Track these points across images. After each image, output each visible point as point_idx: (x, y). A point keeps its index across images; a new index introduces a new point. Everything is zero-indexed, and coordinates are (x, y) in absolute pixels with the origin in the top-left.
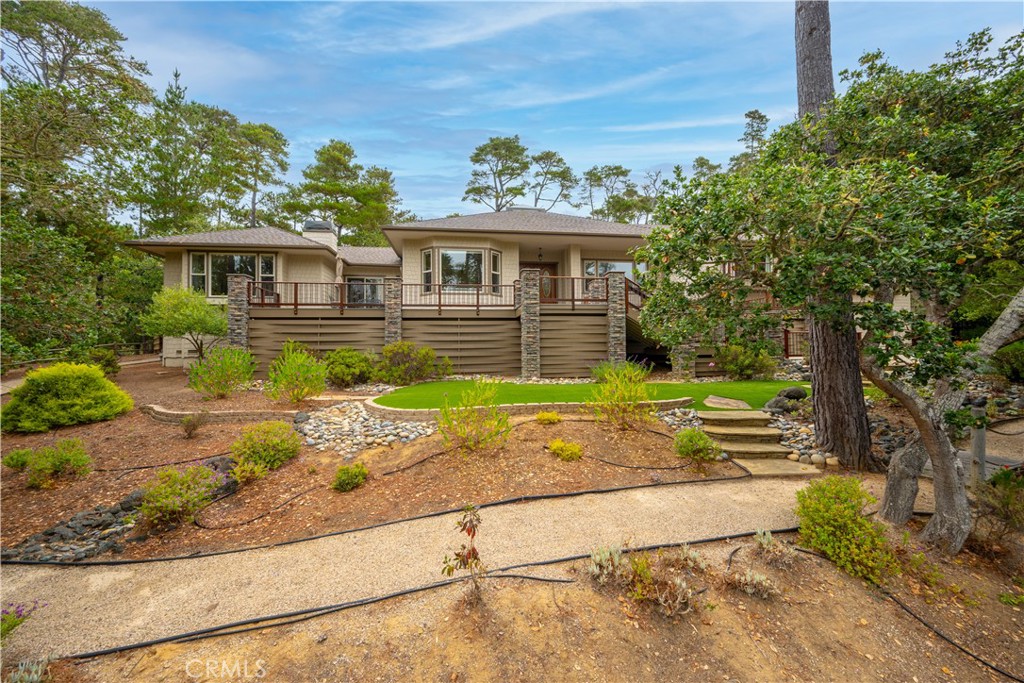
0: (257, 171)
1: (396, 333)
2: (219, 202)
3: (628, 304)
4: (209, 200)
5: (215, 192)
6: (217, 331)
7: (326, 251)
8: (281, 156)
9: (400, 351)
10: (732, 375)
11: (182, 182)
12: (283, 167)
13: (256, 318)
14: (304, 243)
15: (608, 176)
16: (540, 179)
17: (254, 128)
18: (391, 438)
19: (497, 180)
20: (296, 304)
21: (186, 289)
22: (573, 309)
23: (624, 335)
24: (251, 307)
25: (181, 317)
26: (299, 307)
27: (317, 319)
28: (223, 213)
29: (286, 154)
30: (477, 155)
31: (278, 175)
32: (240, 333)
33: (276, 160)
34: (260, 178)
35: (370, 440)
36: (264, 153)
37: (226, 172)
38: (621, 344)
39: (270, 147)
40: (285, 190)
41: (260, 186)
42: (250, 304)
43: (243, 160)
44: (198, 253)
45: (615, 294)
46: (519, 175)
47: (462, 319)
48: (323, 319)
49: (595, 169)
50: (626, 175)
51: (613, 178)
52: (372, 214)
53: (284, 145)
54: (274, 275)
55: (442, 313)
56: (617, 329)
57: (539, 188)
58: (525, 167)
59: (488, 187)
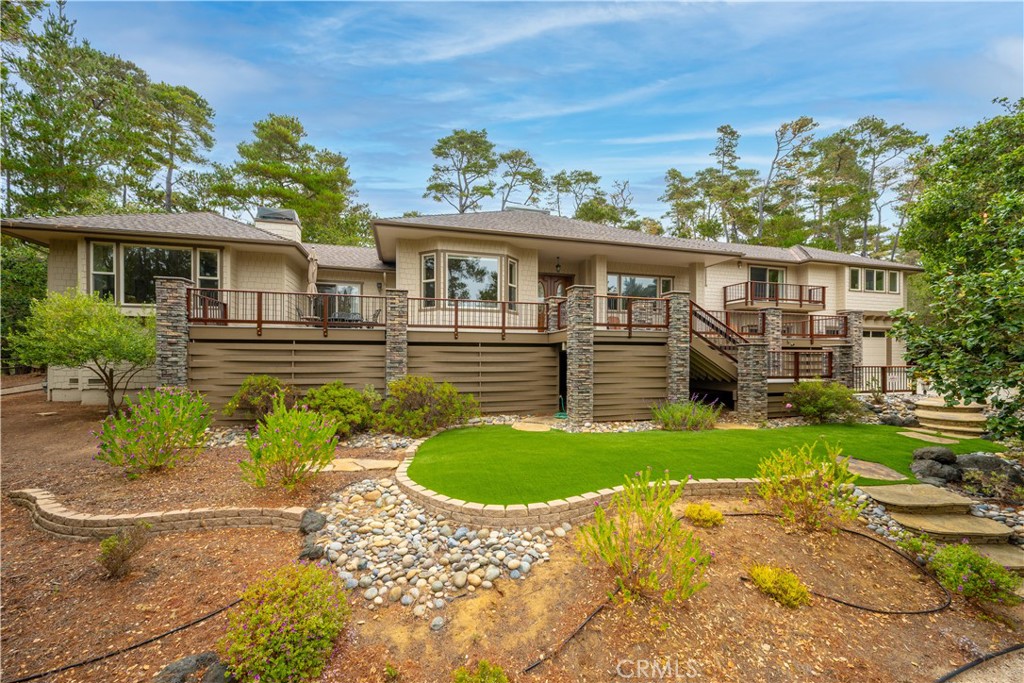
0: (173, 143)
1: (400, 362)
2: (126, 177)
3: (692, 331)
4: (111, 174)
5: (118, 164)
6: (139, 358)
7: (293, 250)
8: (204, 129)
9: (417, 390)
10: (806, 417)
11: (70, 147)
12: (208, 142)
13: (198, 341)
14: (263, 237)
15: (577, 181)
16: (509, 179)
17: (170, 89)
18: (492, 571)
19: (462, 177)
20: (260, 322)
21: (85, 293)
22: (630, 337)
23: (688, 369)
24: (191, 324)
25: (79, 338)
26: (264, 326)
27: (290, 342)
28: (129, 192)
29: (210, 127)
30: (440, 148)
31: (200, 151)
32: (176, 362)
33: (197, 132)
34: (178, 153)
35: (460, 578)
36: (182, 123)
37: (134, 140)
38: (684, 380)
39: (192, 115)
40: (211, 171)
41: (177, 161)
42: (190, 320)
43: (155, 128)
44: (102, 242)
45: (679, 319)
46: (487, 173)
47: (483, 345)
48: (298, 342)
49: (563, 173)
50: (596, 183)
51: (583, 184)
52: (327, 205)
53: (209, 115)
54: (218, 278)
55: (460, 336)
56: (680, 362)
57: (508, 189)
58: (493, 165)
59: (451, 185)
